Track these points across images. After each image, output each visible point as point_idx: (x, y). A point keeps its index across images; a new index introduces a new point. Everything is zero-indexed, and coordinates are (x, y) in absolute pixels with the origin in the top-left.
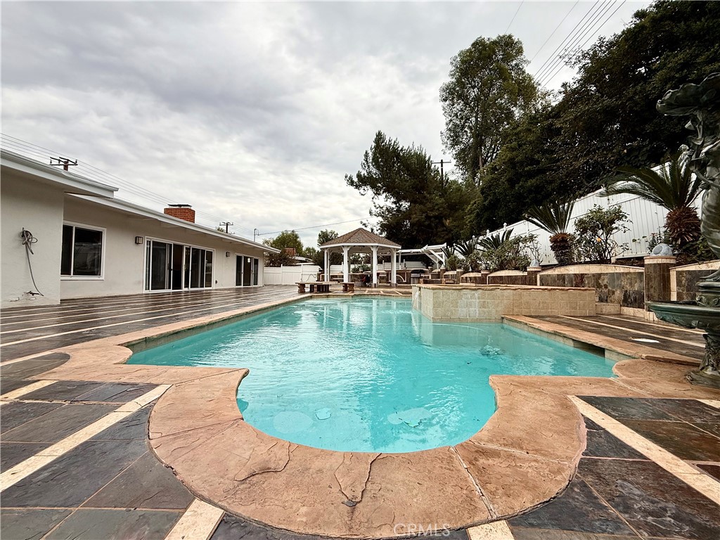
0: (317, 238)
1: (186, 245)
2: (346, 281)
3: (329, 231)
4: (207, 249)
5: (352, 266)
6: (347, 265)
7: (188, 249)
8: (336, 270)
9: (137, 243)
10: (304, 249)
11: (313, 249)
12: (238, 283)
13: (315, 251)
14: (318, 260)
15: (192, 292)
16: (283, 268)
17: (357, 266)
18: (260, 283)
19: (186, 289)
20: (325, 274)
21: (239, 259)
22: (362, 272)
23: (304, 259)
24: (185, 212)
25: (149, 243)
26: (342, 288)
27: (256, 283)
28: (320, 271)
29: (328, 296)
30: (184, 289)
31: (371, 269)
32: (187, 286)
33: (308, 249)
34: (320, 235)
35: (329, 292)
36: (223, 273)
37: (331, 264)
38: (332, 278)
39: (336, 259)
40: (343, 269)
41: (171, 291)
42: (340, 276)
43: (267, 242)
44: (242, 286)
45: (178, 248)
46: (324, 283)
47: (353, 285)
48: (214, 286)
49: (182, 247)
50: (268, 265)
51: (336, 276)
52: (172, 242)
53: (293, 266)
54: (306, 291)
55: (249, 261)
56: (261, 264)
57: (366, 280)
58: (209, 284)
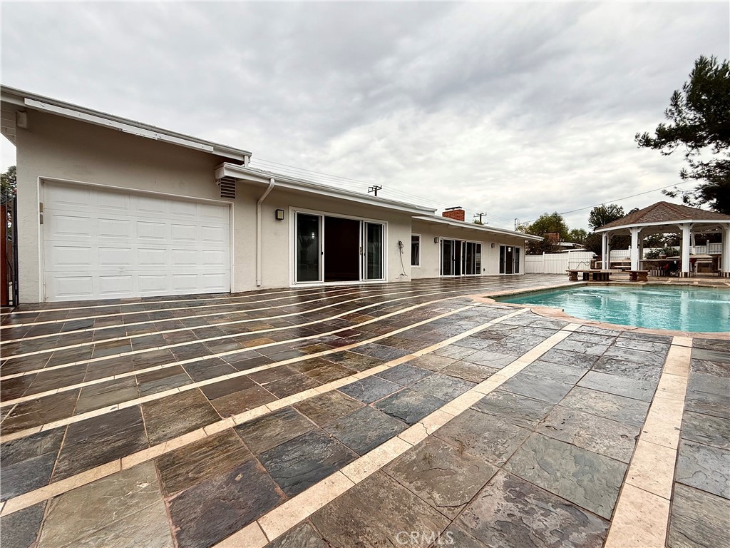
0: (588, 216)
1: (463, 240)
2: (634, 268)
3: (607, 205)
4: (477, 242)
5: (646, 251)
6: (637, 250)
7: (464, 244)
8: (620, 255)
9: (435, 242)
10: (569, 232)
11: (582, 231)
12: (502, 271)
13: (585, 233)
14: (593, 244)
15: (467, 277)
16: (545, 256)
17: (654, 250)
18: (521, 272)
19: (463, 275)
20: (603, 262)
21: (502, 249)
22: (663, 258)
23: (571, 245)
24: (458, 213)
25: (441, 241)
26: (628, 277)
27: (517, 271)
28: (594, 258)
29: (608, 285)
30: (462, 275)
31: (679, 253)
32: (463, 273)
33: (575, 232)
34: (592, 213)
35: (608, 280)
36: (490, 262)
37: (611, 249)
38: (613, 265)
39: (621, 242)
40: (632, 255)
41: (454, 276)
42: (625, 264)
43: (520, 228)
44: (505, 274)
45: (458, 243)
46: (602, 271)
47: (646, 273)
48: (483, 273)
49: (460, 242)
50: (528, 253)
51: (620, 264)
52: (454, 239)
53: (558, 253)
54: (579, 278)
55: (510, 250)
56: (522, 253)
57: (671, 268)
58: (479, 272)
